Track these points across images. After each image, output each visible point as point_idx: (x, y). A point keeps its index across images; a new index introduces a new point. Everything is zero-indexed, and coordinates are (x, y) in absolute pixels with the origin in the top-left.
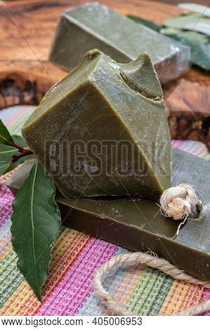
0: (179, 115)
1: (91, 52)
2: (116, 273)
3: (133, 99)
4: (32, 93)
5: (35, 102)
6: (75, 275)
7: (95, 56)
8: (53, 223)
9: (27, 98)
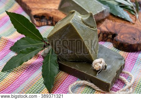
0: (104, 32)
1: (72, 11)
2: (76, 87)
3: (85, 28)
4: (51, 21)
5: (52, 25)
6: (62, 87)
7: (73, 12)
8: (56, 69)
9: (50, 23)
